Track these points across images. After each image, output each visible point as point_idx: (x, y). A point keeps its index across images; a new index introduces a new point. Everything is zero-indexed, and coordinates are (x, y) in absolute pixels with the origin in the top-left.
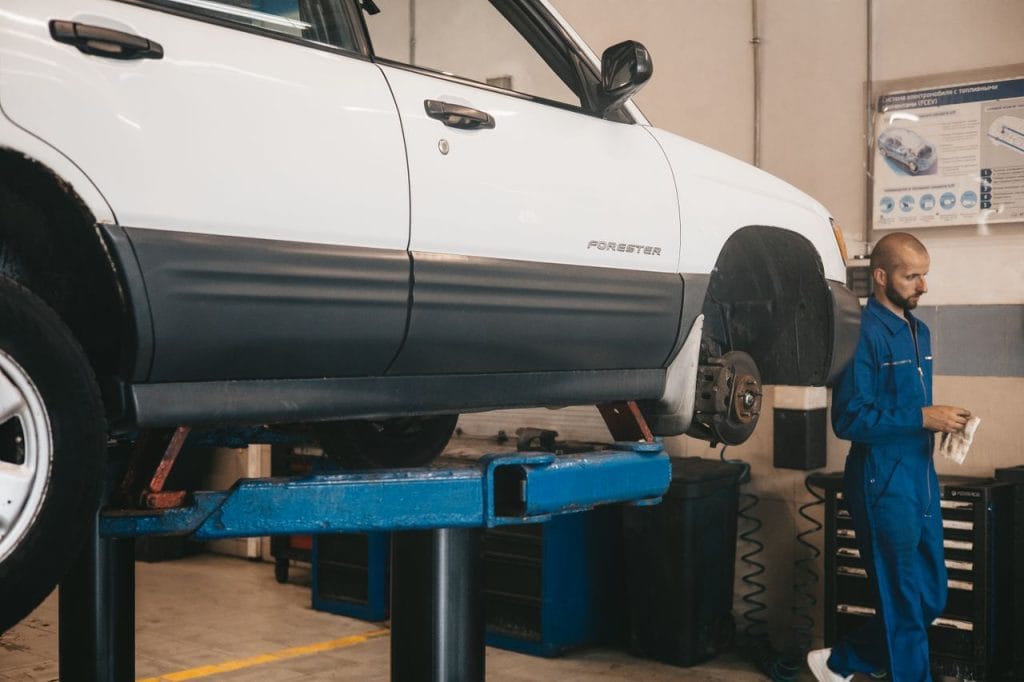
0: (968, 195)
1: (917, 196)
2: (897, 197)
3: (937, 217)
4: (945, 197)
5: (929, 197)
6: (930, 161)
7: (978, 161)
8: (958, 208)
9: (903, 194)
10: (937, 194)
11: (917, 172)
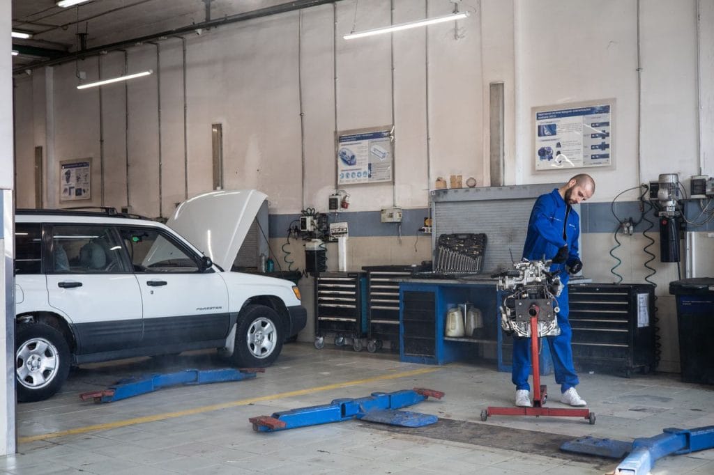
0: (365, 173)
1: (350, 172)
2: (345, 173)
3: (356, 180)
4: (359, 173)
5: (354, 173)
6: (354, 160)
7: (367, 161)
8: (362, 178)
9: (346, 172)
10: (356, 172)
11: (350, 164)
